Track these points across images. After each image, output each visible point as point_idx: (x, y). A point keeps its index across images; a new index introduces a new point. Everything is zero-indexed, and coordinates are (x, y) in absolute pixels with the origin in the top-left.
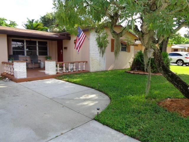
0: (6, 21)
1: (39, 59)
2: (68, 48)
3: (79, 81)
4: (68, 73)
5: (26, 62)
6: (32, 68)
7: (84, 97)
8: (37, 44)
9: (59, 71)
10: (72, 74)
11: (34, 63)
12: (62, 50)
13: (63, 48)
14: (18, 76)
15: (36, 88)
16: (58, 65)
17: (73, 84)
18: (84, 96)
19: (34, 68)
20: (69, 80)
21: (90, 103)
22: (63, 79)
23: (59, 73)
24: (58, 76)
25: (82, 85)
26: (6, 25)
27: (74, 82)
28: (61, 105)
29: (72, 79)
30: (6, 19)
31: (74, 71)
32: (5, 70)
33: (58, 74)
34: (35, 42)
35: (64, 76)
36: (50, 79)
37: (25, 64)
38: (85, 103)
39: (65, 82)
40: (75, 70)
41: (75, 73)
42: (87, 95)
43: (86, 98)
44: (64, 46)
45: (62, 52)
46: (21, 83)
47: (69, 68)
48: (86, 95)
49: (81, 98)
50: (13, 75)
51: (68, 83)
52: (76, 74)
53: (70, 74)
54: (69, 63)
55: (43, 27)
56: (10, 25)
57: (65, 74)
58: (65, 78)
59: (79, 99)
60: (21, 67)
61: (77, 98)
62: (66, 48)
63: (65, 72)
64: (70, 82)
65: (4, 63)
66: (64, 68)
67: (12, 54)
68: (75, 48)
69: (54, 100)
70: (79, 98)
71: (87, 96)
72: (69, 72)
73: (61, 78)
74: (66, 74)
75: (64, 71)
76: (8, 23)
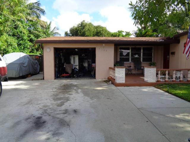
0: (123, 33)
1: (142, 65)
2: (176, 53)
3: (182, 94)
4: (171, 83)
5: (125, 68)
6: (135, 74)
7: (182, 116)
8: (142, 51)
9: (159, 79)
10: (176, 84)
11: (137, 69)
12: (169, 56)
13: (170, 53)
14: (118, 81)
15: (129, 94)
16: (159, 72)
17: (174, 96)
18: (183, 114)
19: (137, 74)
20: (169, 91)
21: (187, 127)
22: (163, 88)
23: (160, 81)
24: (157, 85)
25: (185, 100)
26: (123, 36)
27: (176, 94)
28: (146, 118)
29: (174, 91)
30: (123, 31)
31: (180, 81)
32: (111, 75)
33: (158, 83)
34: (140, 49)
35: (165, 85)
36: (148, 87)
37: (124, 69)
38: (180, 125)
39: (164, 92)
40: (181, 79)
41: (181, 82)
42: (188, 114)
43: (184, 118)
44: (171, 51)
45: (169, 58)
46: (119, 88)
47: (174, 76)
48: (186, 114)
49: (177, 116)
50: (115, 80)
51: (167, 94)
52: (183, 84)
53: (174, 84)
54: (173, 70)
55: (152, 32)
56: (125, 35)
57: (166, 83)
58: (165, 87)
59: (173, 117)
60: (121, 72)
61: (171, 116)
62: (173, 53)
63: (167, 81)
64: (170, 94)
65: (110, 68)
66: (167, 76)
67: (119, 60)
68: (184, 53)
69: (141, 110)
70: (174, 115)
71: (187, 116)
72: (173, 81)
73: (161, 87)
74: (168, 83)
75: (167, 79)
76: (124, 34)
